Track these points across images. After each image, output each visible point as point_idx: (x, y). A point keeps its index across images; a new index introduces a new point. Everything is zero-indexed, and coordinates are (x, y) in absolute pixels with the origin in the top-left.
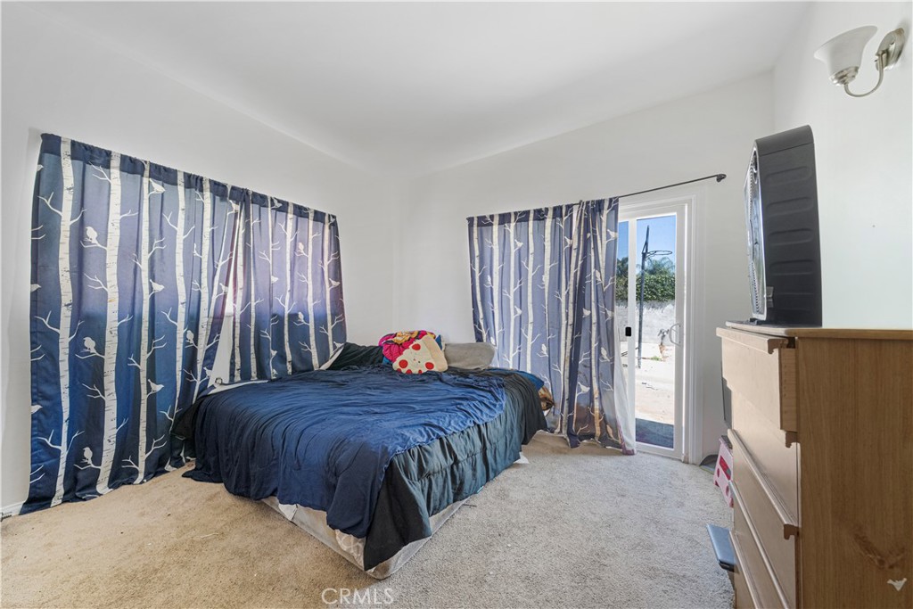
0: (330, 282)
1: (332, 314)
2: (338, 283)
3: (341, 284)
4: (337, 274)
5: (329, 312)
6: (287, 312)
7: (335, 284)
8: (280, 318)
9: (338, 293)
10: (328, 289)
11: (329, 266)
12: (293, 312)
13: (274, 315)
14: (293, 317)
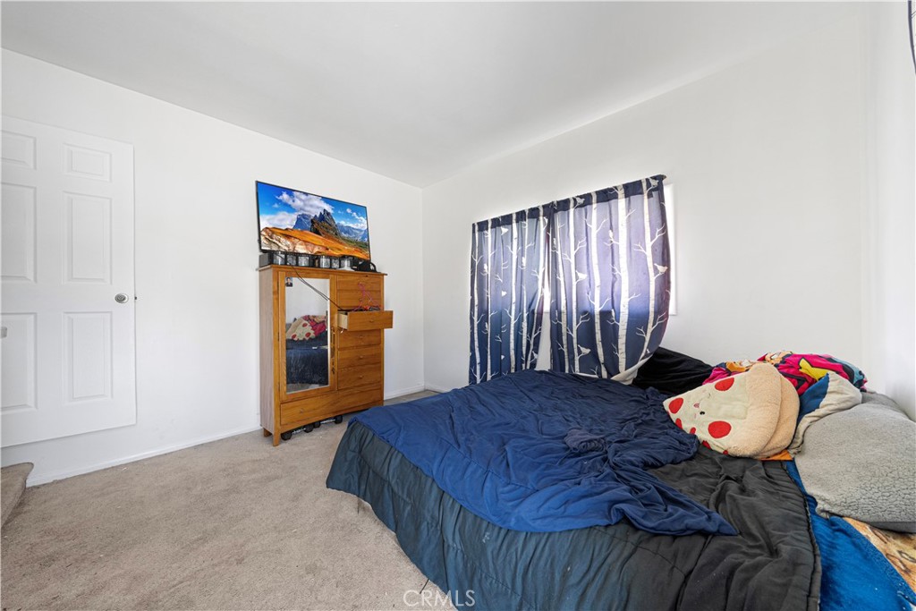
0: (655, 269)
1: (655, 312)
2: (666, 268)
3: (669, 270)
4: (664, 256)
5: (652, 309)
6: (597, 310)
7: (662, 269)
8: (588, 315)
9: (665, 282)
10: (653, 279)
11: (653, 247)
12: (607, 309)
13: (585, 312)
14: (605, 315)
